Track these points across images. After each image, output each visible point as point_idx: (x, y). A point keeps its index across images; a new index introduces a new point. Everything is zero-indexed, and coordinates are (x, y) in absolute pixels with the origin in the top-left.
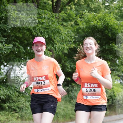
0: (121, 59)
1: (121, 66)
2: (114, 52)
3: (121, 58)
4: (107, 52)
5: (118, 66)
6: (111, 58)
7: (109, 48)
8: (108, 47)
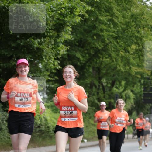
0: (44, 62)
1: (44, 72)
2: (34, 50)
3: (45, 60)
4: (23, 50)
5: (41, 72)
6: (30, 59)
7: (26, 45)
8: (24, 43)
